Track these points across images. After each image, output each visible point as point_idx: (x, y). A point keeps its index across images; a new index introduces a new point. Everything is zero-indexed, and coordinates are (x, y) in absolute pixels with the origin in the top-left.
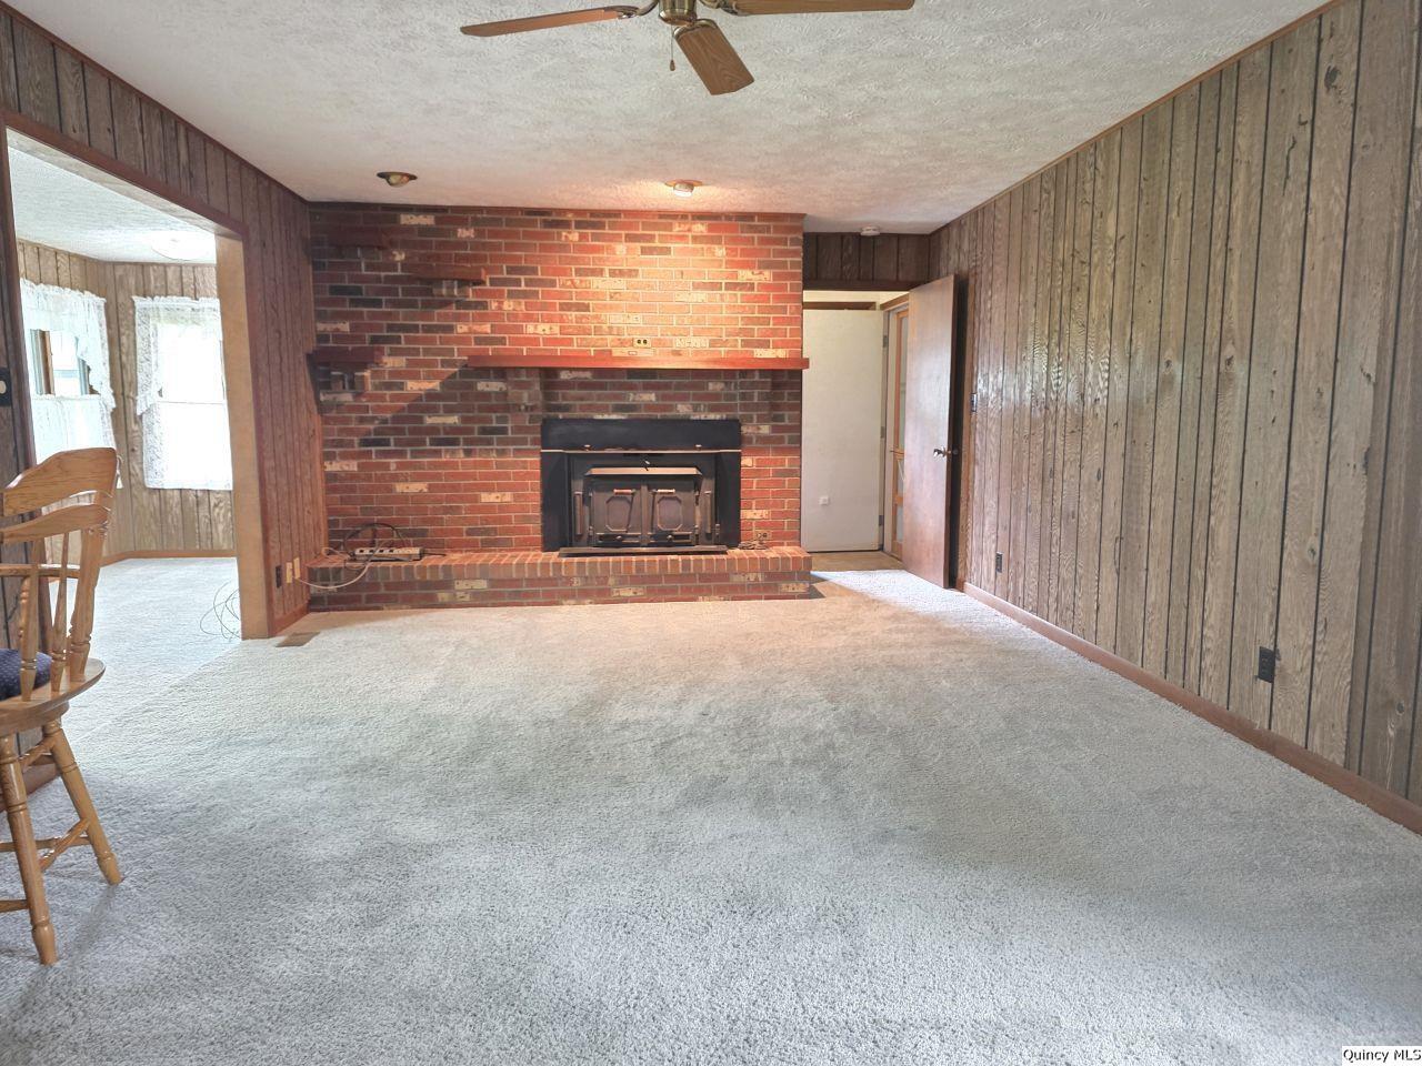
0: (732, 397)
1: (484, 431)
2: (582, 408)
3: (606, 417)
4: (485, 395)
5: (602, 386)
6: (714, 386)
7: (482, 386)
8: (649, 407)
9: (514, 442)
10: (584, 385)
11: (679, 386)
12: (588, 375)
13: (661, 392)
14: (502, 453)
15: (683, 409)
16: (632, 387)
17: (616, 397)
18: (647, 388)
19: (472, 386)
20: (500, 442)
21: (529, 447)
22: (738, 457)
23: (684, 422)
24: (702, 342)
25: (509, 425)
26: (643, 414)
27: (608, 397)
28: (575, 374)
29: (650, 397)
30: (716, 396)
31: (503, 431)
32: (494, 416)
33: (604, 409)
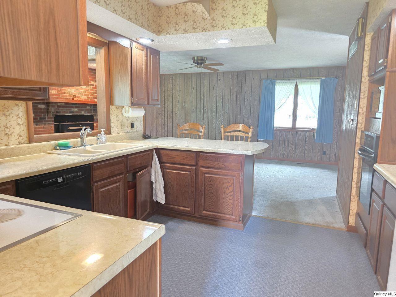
0: (91, 110)
1: (41, 119)
2: (63, 112)
3: (68, 114)
4: (41, 109)
5: (67, 107)
6: (88, 107)
7: (40, 106)
8: (76, 112)
9: (48, 121)
10: (63, 107)
11: (82, 107)
12: (64, 104)
13: (79, 108)
14: (45, 124)
15: (83, 113)
16: (73, 107)
17: (70, 110)
18: (76, 107)
19: (37, 106)
20: (45, 121)
21: (51, 123)
22: (93, 124)
23: (83, 116)
24: (85, 97)
25: (47, 117)
26: (75, 114)
27: (68, 110)
28: (61, 104)
29: (76, 110)
30: (88, 110)
31: (45, 118)
32: (43, 114)
33: (67, 113)
